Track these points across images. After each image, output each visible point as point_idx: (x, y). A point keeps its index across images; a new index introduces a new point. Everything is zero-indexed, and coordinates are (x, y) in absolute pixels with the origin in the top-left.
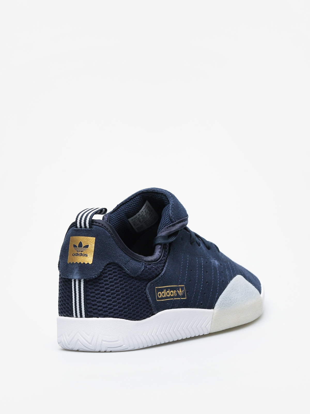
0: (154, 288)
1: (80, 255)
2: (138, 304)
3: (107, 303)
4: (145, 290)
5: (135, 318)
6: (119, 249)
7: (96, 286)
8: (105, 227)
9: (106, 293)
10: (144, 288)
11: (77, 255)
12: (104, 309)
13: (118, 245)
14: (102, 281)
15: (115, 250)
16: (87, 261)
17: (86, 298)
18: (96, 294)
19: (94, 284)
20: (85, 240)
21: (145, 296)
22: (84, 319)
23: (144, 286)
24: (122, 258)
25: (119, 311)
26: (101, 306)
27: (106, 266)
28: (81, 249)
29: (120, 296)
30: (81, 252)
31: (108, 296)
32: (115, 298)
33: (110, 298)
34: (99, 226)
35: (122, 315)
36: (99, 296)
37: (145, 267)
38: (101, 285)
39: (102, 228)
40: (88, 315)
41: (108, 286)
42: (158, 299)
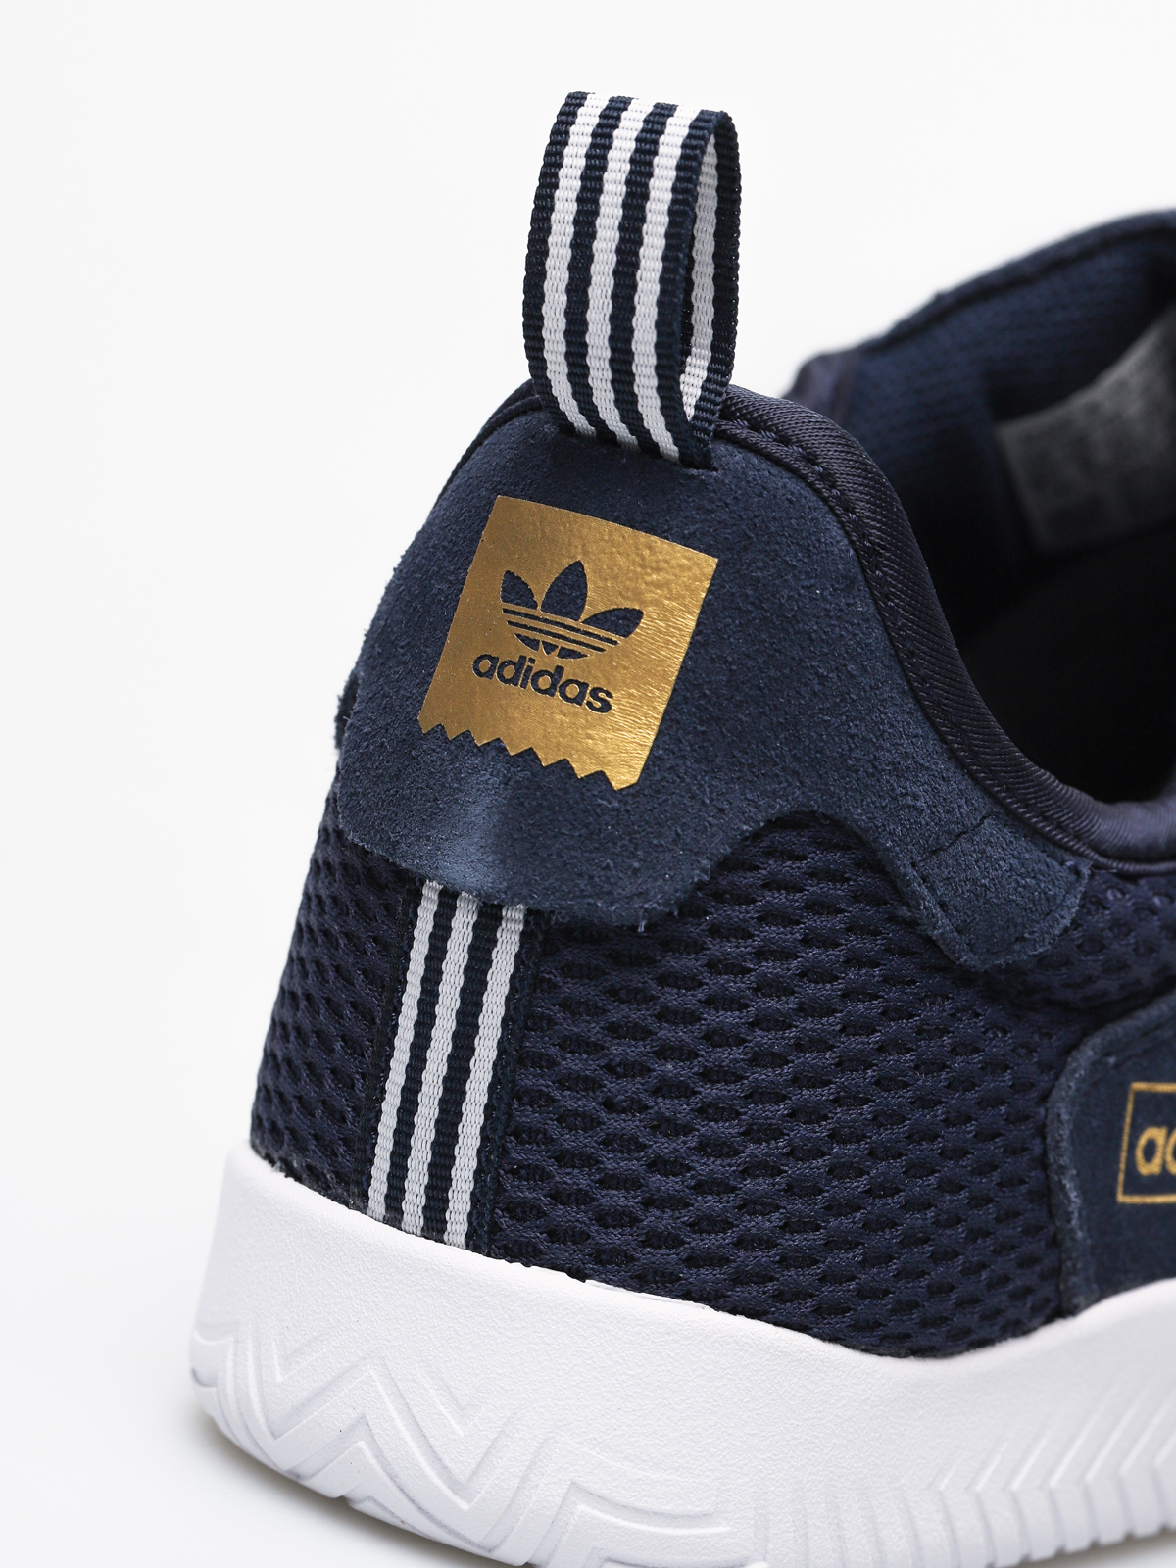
0: (1124, 1087)
1: (545, 682)
2: (959, 1221)
3: (689, 1169)
4: (1044, 1098)
5: (908, 1336)
6: (910, 704)
7: (623, 994)
8: (827, 477)
9: (706, 1076)
10: (1044, 1081)
11: (522, 674)
12: (650, 1219)
13: (904, 670)
14: (690, 963)
15: (871, 711)
16: (592, 754)
17: (513, 1081)
18: (610, 1069)
19: (615, 978)
20: (621, 560)
21: (1037, 1149)
22: (454, 1259)
23: (1045, 1067)
24: (916, 797)
25: (784, 1262)
26: (629, 1183)
27: (756, 836)
28: (561, 631)
29: (822, 1130)
30: (559, 662)
31: (710, 1105)
32: (778, 1134)
33: (728, 1129)
34: (777, 462)
35: (800, 1295)
36: (633, 1086)
37: (1093, 902)
38: (671, 997)
39: (795, 486)
40: (495, 1228)
41: (730, 1018)
42: (1136, 1183)
